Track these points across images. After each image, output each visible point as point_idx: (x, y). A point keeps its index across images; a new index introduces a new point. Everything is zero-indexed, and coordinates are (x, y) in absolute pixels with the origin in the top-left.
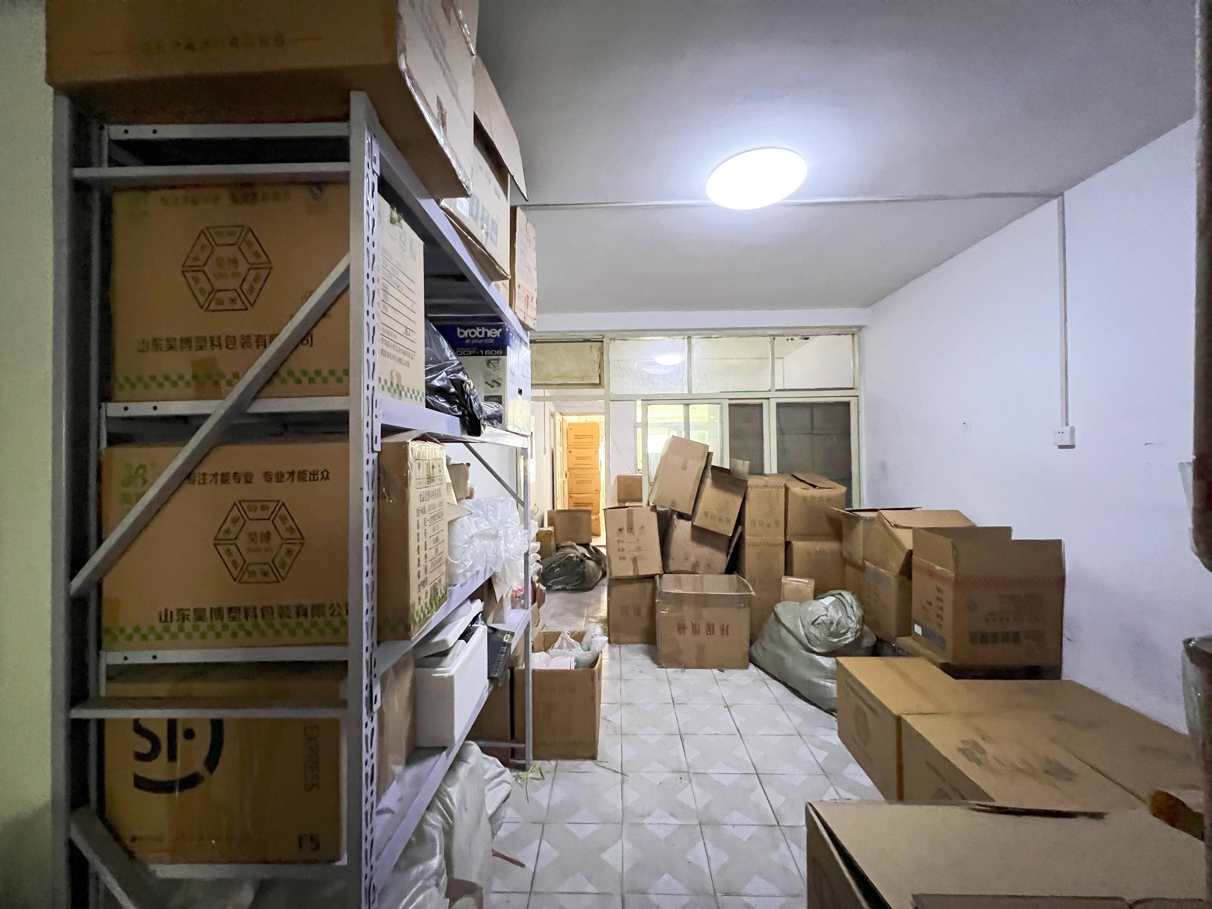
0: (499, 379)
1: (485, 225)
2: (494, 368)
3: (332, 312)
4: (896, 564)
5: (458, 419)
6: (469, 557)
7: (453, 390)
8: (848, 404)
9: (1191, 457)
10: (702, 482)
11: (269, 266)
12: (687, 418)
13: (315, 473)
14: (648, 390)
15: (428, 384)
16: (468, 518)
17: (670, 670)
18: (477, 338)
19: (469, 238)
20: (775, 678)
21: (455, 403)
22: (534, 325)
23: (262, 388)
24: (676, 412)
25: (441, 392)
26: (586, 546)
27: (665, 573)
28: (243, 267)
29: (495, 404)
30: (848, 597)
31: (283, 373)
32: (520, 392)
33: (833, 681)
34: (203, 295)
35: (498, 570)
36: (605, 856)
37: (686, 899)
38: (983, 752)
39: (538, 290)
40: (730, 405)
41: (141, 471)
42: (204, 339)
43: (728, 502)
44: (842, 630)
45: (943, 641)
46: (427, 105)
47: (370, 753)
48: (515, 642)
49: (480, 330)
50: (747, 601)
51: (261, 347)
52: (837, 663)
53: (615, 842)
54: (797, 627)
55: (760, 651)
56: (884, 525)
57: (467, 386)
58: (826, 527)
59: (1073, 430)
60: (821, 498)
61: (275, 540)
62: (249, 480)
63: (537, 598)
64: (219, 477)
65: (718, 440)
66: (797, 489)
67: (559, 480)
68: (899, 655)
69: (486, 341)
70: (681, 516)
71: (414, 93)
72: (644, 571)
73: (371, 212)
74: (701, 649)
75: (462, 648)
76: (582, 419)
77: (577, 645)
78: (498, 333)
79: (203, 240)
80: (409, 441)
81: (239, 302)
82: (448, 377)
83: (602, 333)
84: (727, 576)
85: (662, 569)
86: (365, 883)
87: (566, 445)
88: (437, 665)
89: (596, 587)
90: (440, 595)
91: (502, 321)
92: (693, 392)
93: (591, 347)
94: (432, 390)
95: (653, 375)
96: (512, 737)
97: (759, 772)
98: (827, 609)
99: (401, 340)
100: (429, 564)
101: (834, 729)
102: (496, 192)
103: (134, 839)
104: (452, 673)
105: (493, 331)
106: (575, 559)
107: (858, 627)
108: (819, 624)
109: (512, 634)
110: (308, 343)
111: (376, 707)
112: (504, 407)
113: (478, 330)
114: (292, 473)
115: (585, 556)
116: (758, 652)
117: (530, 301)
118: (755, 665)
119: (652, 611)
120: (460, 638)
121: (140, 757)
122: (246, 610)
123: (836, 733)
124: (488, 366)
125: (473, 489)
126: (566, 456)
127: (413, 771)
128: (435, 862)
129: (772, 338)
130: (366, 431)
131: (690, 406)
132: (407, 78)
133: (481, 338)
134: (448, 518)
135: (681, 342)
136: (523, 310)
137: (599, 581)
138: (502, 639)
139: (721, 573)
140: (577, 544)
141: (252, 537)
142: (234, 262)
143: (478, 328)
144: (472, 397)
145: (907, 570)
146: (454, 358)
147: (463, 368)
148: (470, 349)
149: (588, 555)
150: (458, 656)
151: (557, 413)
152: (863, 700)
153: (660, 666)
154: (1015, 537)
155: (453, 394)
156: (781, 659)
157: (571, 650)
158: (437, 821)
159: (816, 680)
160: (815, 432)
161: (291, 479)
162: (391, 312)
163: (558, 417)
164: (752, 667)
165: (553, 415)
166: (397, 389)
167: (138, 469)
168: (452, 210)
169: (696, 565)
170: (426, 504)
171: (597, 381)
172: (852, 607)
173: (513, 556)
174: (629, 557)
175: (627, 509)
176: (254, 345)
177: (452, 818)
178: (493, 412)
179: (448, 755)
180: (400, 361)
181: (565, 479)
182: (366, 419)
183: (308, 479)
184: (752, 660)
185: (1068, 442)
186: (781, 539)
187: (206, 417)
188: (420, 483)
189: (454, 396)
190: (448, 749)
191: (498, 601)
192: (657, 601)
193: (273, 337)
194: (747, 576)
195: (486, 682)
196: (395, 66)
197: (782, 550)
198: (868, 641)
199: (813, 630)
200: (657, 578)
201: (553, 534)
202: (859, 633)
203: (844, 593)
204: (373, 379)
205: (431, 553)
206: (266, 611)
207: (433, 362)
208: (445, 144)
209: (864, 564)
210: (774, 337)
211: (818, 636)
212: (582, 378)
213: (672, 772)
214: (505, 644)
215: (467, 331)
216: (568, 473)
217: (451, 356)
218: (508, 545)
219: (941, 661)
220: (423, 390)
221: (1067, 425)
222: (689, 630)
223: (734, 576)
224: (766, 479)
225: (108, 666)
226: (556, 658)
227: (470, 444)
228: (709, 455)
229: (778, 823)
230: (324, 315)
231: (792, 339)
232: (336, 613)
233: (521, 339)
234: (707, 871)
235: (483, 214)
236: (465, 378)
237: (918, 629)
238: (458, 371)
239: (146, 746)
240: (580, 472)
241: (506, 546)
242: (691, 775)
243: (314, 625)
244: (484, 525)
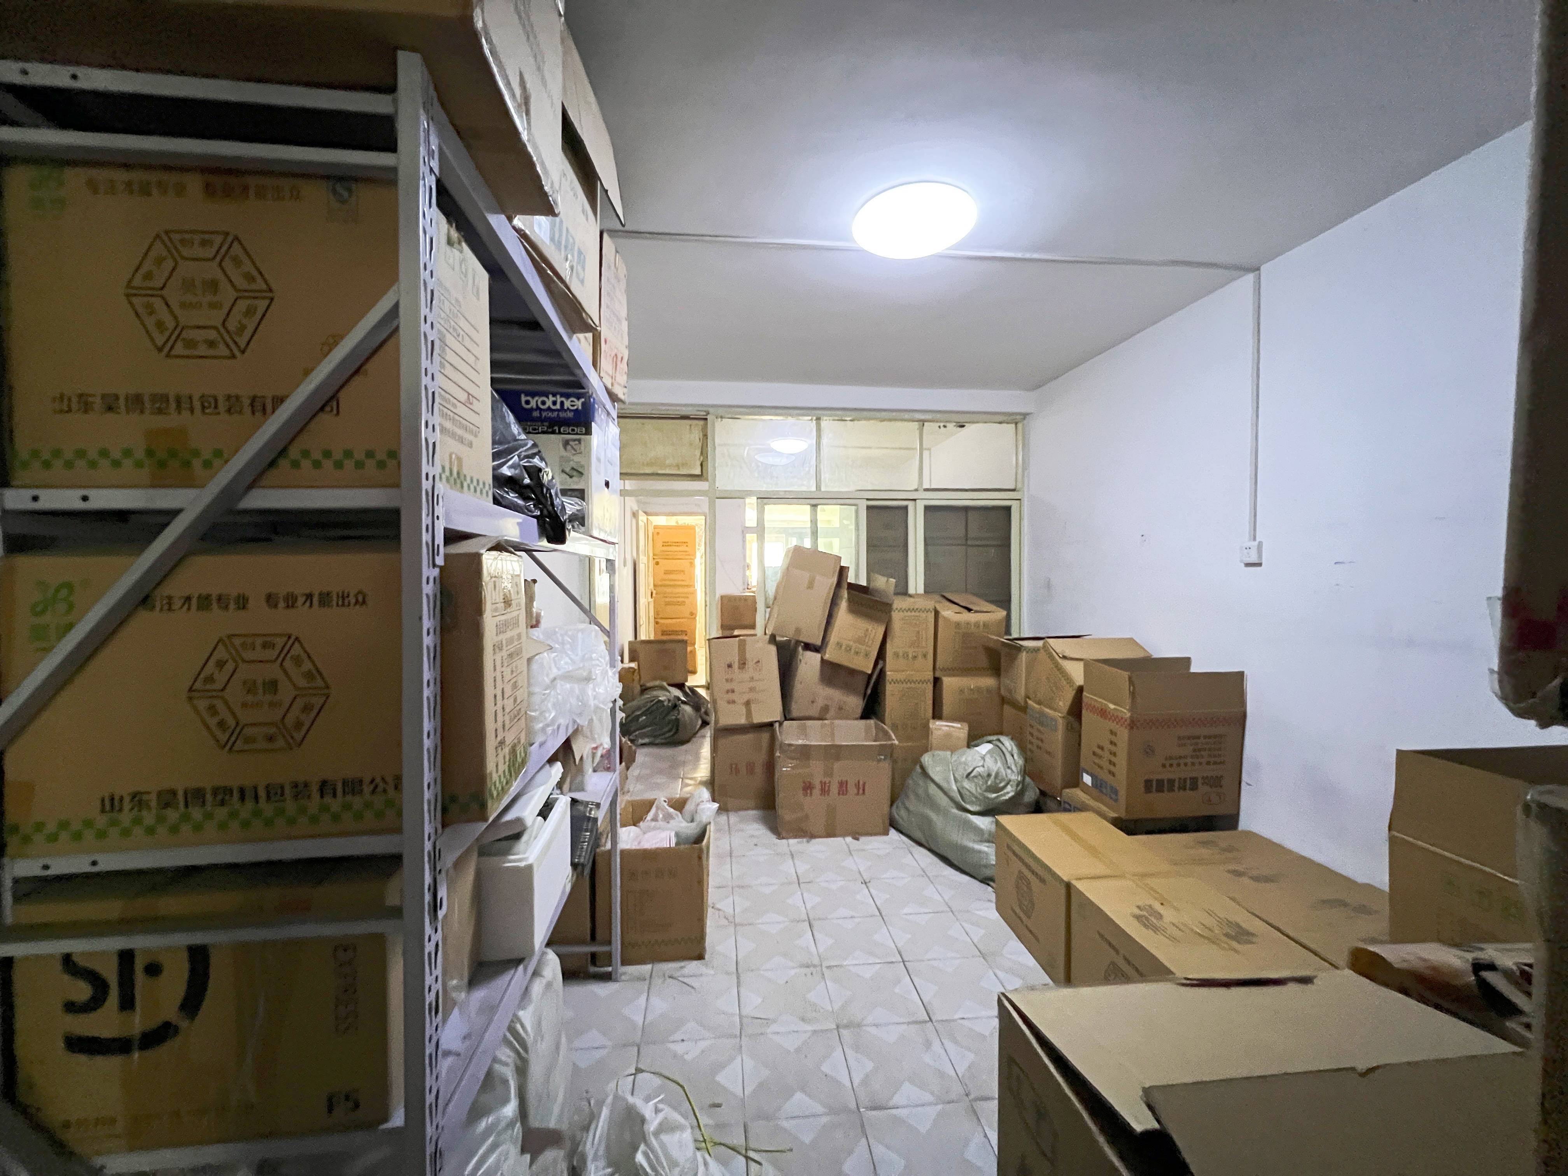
0: (582, 466)
1: (569, 256)
2: (574, 452)
3: (369, 366)
4: (1064, 702)
5: (535, 520)
6: (550, 705)
7: (527, 481)
8: (1008, 509)
9: (1499, 592)
10: (834, 603)
11: (269, 295)
12: (814, 522)
13: (346, 595)
14: (765, 485)
15: (496, 472)
16: (548, 654)
17: (792, 841)
18: (549, 409)
19: (549, 272)
20: (920, 844)
21: (532, 499)
22: (624, 394)
23: (263, 473)
24: (800, 514)
25: (511, 483)
26: (681, 686)
27: (786, 719)
28: (227, 295)
29: (577, 500)
30: (1008, 743)
31: (294, 452)
32: (607, 484)
33: (991, 844)
34: (162, 332)
35: (583, 722)
36: (721, 1078)
37: (824, 1120)
38: (1160, 917)
39: (629, 347)
40: (869, 508)
41: (64, 592)
42: (165, 398)
43: (867, 630)
44: (1000, 783)
45: (1116, 792)
46: (508, 84)
47: (434, 976)
48: (601, 815)
49: (554, 399)
50: (888, 752)
51: (258, 414)
52: (998, 823)
53: (732, 1059)
54: (948, 782)
55: (903, 813)
56: (1051, 657)
57: (545, 476)
58: (983, 660)
59: (1260, 546)
60: (977, 625)
61: (286, 693)
62: (242, 602)
63: (627, 758)
64: (194, 601)
65: (853, 551)
66: (949, 613)
67: (643, 600)
68: (1066, 810)
69: (562, 415)
70: (808, 647)
71: (493, 65)
72: (760, 718)
73: (428, 229)
74: (831, 812)
75: (540, 828)
76: (672, 521)
77: (677, 815)
78: (579, 404)
79: (159, 249)
80: (483, 551)
81: (222, 346)
82: (521, 463)
83: (705, 409)
84: (863, 722)
85: (783, 716)
86: (429, 1149)
87: (651, 555)
88: (507, 852)
89: (694, 739)
90: (519, 760)
91: (583, 388)
92: (823, 489)
93: (691, 425)
94: (500, 481)
95: (772, 465)
96: (593, 937)
97: (905, 959)
98: (983, 758)
99: (462, 410)
100: (507, 718)
101: (990, 901)
102: (583, 211)
103: (67, 1125)
104: (530, 862)
105: (572, 401)
106: (666, 704)
107: (1019, 779)
108: (975, 777)
109: (598, 805)
110: (332, 410)
111: (441, 914)
112: (588, 504)
113: (551, 398)
114: (309, 596)
115: (679, 699)
116: (901, 815)
117: (619, 363)
118: (894, 828)
119: (770, 766)
120: (538, 816)
121: (71, 1007)
122: (242, 792)
123: (994, 905)
124: (565, 449)
125: (540, 613)
126: (651, 570)
127: (480, 994)
128: (510, 1110)
129: (921, 423)
130: (426, 537)
131: (819, 507)
132: (484, 40)
133: (557, 410)
134: (526, 655)
135: (807, 423)
136: (611, 373)
137: (697, 732)
138: (585, 812)
139: (857, 719)
140: (670, 685)
141: (250, 687)
142: (213, 286)
143: (550, 396)
144: (553, 492)
145: (1076, 710)
146: (523, 437)
147: (539, 452)
148: (540, 424)
149: (683, 699)
150: (535, 838)
151: (641, 512)
152: (1028, 867)
153: (780, 836)
154: (1193, 669)
155: (528, 486)
156: (929, 821)
157: (668, 822)
158: (509, 1057)
159: (971, 845)
160: (969, 542)
161: (308, 604)
162: (448, 370)
163: (642, 518)
164: (892, 832)
165: (635, 515)
166: (458, 480)
167: (57, 590)
168: (527, 232)
169: (826, 709)
170: (503, 637)
171: (698, 471)
172: (1013, 756)
173: (603, 703)
174: (741, 699)
175: (737, 639)
176: (247, 410)
177: (526, 1050)
178: (574, 511)
179: (525, 969)
180: (461, 440)
181: (650, 600)
182: (425, 520)
183: (334, 603)
184: (893, 824)
185: (1254, 559)
186: (929, 676)
187: (173, 513)
188: (496, 610)
189: (528, 490)
190: (525, 962)
191: (577, 763)
192: (778, 754)
193: (279, 401)
194: (887, 720)
195: (569, 869)
196: (468, 21)
197: (930, 687)
198: (1031, 796)
199: (967, 784)
200: (777, 725)
201: (637, 671)
202: (1020, 786)
203: (1003, 739)
204: (433, 466)
205: (509, 704)
206: (274, 792)
207: (500, 443)
208: (529, 140)
209: (1026, 702)
210: (923, 422)
211: (974, 792)
212: (678, 466)
213: (801, 967)
214: (589, 818)
215: (536, 398)
216: (654, 592)
217: (519, 434)
218: (597, 690)
219: (1114, 815)
220: (489, 480)
221: (1255, 539)
222: (817, 791)
223: (872, 722)
224: (912, 600)
225: (16, 881)
226: (650, 834)
227: (534, 553)
228: (843, 571)
229: (930, 1019)
230: (357, 371)
231: (945, 426)
232: (379, 789)
233: (608, 414)
234: (848, 1084)
235: (567, 240)
236: (542, 465)
237: (1087, 779)
238: (532, 456)
239: (82, 991)
240: (669, 590)
241: (595, 691)
242: (824, 969)
243: (347, 807)
244: (565, 664)
